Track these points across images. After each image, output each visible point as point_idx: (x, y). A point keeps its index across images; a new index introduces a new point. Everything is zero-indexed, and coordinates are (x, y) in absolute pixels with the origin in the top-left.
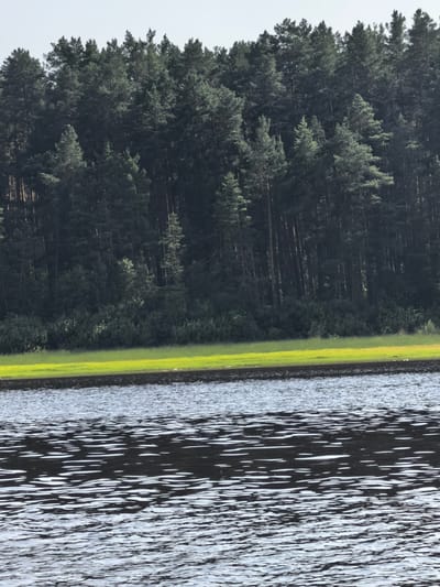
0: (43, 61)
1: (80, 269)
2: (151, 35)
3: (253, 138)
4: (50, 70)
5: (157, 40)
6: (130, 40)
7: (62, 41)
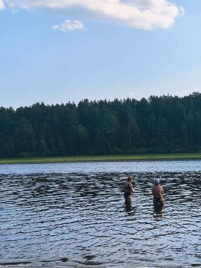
0: (147, 100)
1: (154, 139)
2: (168, 95)
3: (187, 114)
4: (149, 101)
5: (169, 96)
6: (164, 96)
7: (151, 96)
